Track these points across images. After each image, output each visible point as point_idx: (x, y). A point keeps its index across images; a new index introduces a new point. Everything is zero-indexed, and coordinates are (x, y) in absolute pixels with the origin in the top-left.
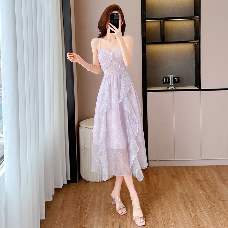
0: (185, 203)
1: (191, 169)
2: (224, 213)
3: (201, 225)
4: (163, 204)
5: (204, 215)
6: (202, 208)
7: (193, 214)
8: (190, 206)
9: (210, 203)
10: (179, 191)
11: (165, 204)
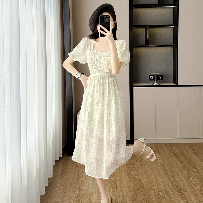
0: (165, 170)
1: (169, 145)
2: (197, 177)
3: (179, 186)
4: (147, 171)
5: (181, 179)
6: (180, 174)
7: (171, 179)
8: (169, 173)
9: (186, 170)
10: (160, 162)
11: (148, 171)
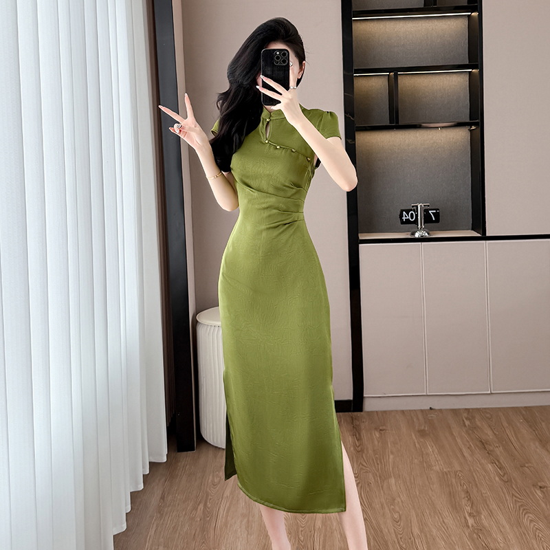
0: (451, 495)
1: (465, 415)
2: (546, 518)
3: (492, 545)
6: (494, 506)
7: (471, 521)
8: (464, 502)
10: (437, 468)
